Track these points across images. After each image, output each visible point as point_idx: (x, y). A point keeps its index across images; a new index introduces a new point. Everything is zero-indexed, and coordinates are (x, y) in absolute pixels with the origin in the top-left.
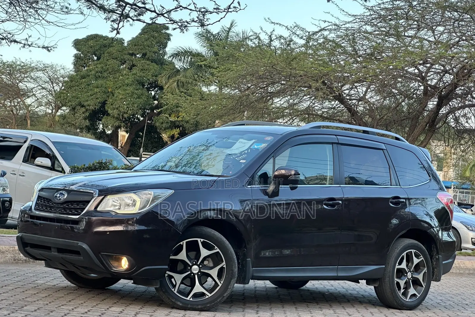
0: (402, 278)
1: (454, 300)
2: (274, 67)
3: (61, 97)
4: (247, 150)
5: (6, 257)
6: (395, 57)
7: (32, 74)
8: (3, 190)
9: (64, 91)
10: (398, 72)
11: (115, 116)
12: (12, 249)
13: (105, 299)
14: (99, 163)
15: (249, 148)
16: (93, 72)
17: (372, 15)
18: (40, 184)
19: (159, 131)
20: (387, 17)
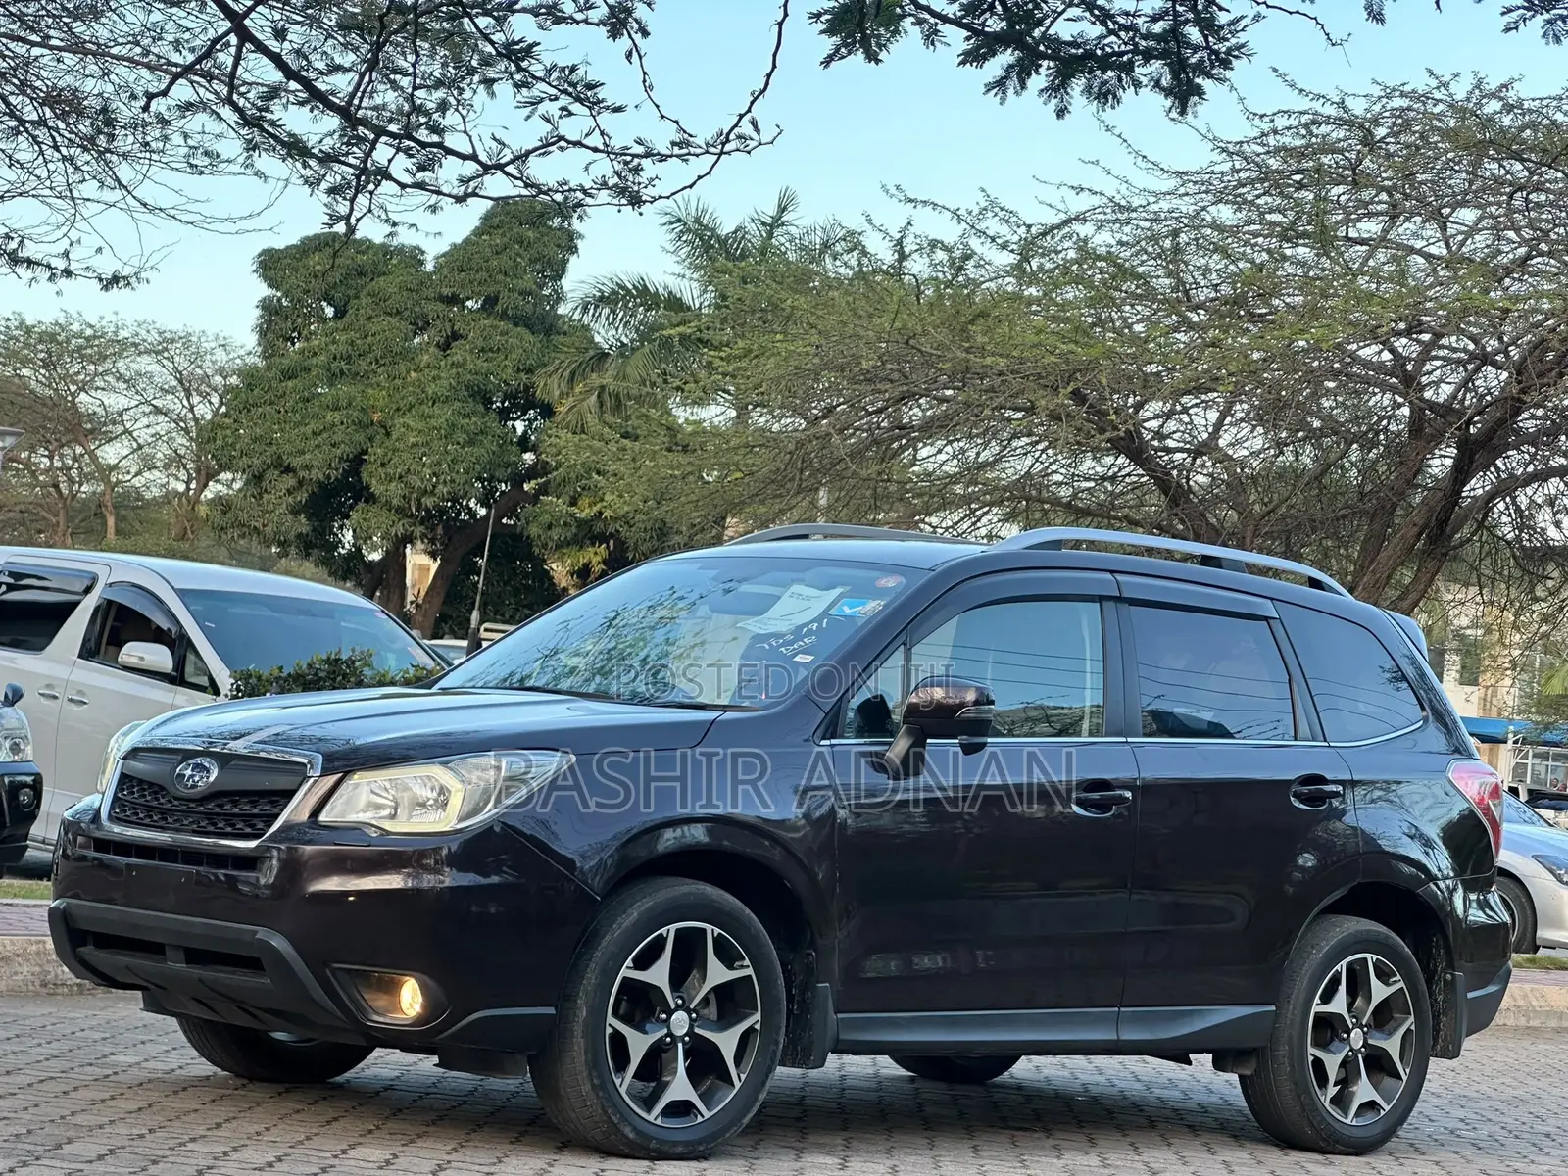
0: (1332, 1047)
1: (1505, 1120)
2: (912, 342)
3: (214, 440)
4: (818, 620)
5: (16, 973)
6: (1313, 312)
7: (121, 364)
8: (11, 749)
9: (227, 421)
10: (1325, 359)
11: (395, 502)
12: (34, 947)
13: (336, 1119)
14: (328, 661)
15: (825, 614)
16: (322, 358)
17: (1238, 171)
18: (125, 735)
19: (537, 551)
20: (1288, 177)
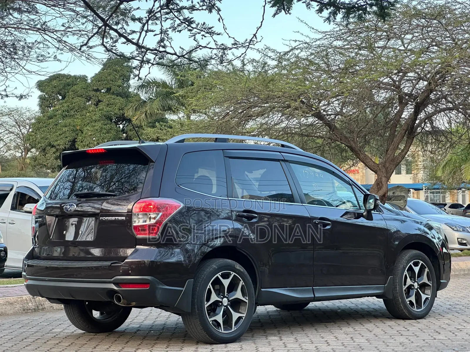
1: (462, 303)
2: (251, 90)
3: (29, 139)
5: (15, 308)
6: (370, 69)
9: (33, 133)
12: (20, 299)
16: (60, 112)
17: (341, 30)
20: (356, 31)
